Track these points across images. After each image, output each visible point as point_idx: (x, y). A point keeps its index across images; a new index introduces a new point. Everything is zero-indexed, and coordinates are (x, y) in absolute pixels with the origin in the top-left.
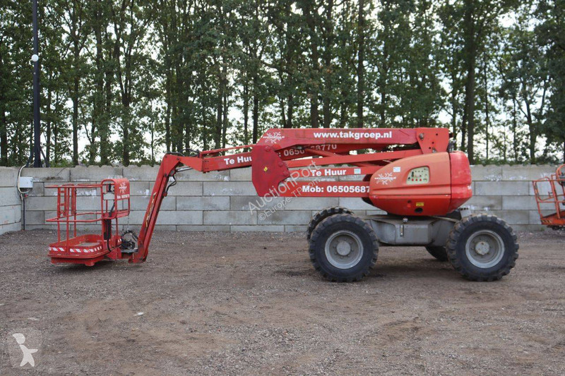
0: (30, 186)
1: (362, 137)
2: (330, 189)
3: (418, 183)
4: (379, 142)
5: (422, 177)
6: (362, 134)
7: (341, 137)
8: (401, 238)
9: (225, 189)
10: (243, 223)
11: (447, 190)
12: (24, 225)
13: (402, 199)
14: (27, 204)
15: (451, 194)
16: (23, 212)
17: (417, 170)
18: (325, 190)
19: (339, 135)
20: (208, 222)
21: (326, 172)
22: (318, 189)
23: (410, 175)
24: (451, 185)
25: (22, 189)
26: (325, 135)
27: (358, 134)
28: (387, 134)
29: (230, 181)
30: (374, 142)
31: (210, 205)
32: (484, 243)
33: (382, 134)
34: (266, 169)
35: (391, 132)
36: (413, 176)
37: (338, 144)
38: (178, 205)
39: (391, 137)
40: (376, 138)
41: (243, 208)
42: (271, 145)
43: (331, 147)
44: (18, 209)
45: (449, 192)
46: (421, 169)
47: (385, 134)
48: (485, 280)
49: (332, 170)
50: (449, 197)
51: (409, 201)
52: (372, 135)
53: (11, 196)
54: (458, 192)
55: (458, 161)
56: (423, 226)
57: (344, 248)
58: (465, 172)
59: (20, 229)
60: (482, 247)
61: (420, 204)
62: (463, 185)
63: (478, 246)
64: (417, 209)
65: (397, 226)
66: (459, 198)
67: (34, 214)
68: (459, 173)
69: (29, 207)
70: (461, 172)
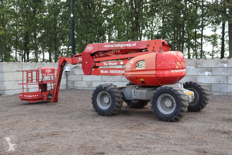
0: (69, 70)
1: (123, 46)
2: (112, 72)
3: (141, 69)
4: (130, 48)
5: (142, 66)
6: (123, 45)
7: (115, 46)
8: (135, 96)
12: (67, 87)
13: (135, 77)
14: (68, 78)
15: (155, 75)
16: (67, 81)
17: (140, 62)
18: (109, 72)
19: (114, 45)
21: (109, 64)
22: (106, 72)
23: (137, 64)
24: (156, 70)
26: (109, 46)
27: (122, 45)
28: (134, 44)
30: (129, 49)
32: (169, 101)
33: (132, 44)
34: (87, 62)
35: (135, 43)
36: (138, 65)
37: (120, 50)
39: (135, 45)
40: (129, 47)
42: (89, 52)
43: (118, 51)
45: (155, 73)
46: (142, 62)
47: (133, 44)
48: (166, 121)
49: (112, 62)
50: (155, 76)
51: (137, 78)
52: (127, 45)
54: (161, 73)
55: (162, 57)
56: (145, 91)
57: (106, 100)
58: (167, 62)
59: (65, 88)
60: (168, 103)
61: (142, 80)
62: (165, 70)
63: (166, 102)
64: (142, 82)
65: (133, 90)
66: (162, 76)
67: (71, 82)
68: (162, 63)
69: (69, 79)
70: (163, 63)
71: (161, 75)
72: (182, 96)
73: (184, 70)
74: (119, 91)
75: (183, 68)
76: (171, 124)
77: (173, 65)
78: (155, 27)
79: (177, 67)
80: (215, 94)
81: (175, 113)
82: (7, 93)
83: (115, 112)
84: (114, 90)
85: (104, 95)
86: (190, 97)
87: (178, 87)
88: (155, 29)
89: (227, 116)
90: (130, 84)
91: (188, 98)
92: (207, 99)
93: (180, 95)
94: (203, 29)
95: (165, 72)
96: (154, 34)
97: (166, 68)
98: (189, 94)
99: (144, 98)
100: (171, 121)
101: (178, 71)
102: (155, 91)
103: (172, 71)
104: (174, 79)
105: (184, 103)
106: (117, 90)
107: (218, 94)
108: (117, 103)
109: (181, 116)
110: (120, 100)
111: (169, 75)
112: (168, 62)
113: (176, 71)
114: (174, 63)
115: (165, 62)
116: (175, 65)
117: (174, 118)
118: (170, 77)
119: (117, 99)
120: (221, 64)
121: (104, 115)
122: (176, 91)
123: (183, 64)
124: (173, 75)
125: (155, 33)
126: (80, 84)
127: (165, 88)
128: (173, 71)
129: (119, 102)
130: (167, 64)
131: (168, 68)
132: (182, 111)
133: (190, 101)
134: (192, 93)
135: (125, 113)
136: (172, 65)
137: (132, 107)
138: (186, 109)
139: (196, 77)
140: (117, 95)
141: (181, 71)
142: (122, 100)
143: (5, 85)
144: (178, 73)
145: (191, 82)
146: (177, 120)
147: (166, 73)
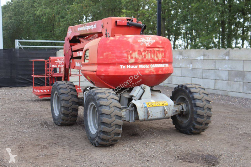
1: (89, 28)
6: (89, 26)
7: (84, 29)
9: (226, 66)
10: (235, 90)
15: (96, 71)
20: (217, 87)
21: (80, 54)
26: (80, 29)
29: (229, 60)
31: (218, 76)
34: (67, 52)
38: (204, 75)
39: (96, 27)
40: (92, 29)
41: (235, 80)
42: (69, 37)
43: (96, 36)
45: (96, 69)
47: (94, 26)
50: (96, 73)
54: (103, 69)
58: (112, 53)
61: (89, 78)
62: (109, 64)
66: (104, 74)
68: (105, 54)
70: (107, 53)
71: (102, 72)
75: (147, 63)
77: (123, 57)
79: (132, 61)
95: (109, 68)
97: (110, 62)
101: (134, 67)
103: (121, 66)
111: (115, 72)
112: (114, 53)
113: (129, 67)
114: (125, 55)
115: (110, 53)
116: (128, 58)
118: (118, 76)
124: (122, 73)
128: (124, 67)
130: (112, 55)
131: (114, 61)
134: (167, 103)
136: (121, 57)
147: (111, 70)
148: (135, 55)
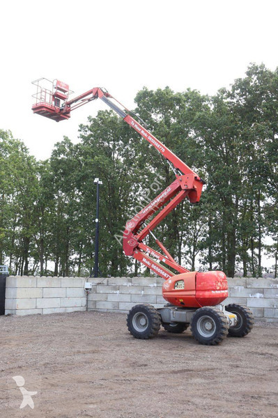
0: (90, 287)
3: (180, 289)
5: (181, 286)
8: (174, 318)
11: (194, 293)
12: (87, 308)
13: (172, 297)
14: (88, 297)
15: (195, 295)
16: (87, 301)
17: (180, 282)
24: (196, 290)
25: (87, 289)
32: (209, 323)
36: (177, 285)
44: (85, 299)
50: (195, 297)
51: (176, 299)
53: (81, 293)
54: (201, 294)
55: (202, 277)
56: (184, 312)
57: (143, 321)
59: (85, 310)
60: (208, 326)
61: (181, 300)
62: (205, 290)
63: (207, 325)
64: (182, 303)
65: (171, 312)
67: (92, 302)
68: (202, 283)
69: (90, 298)
71: (201, 296)
72: (222, 318)
73: (226, 291)
74: (157, 312)
75: (224, 289)
76: (211, 347)
77: (214, 285)
78: (199, 230)
79: (218, 288)
80: (268, 320)
81: (215, 336)
82: (19, 313)
83: (152, 335)
84: (152, 311)
85: (140, 316)
86: (232, 320)
87: (220, 309)
88: (199, 233)
89: (271, 341)
90: (168, 306)
91: (230, 321)
92: (251, 324)
93: (219, 317)
94: (260, 238)
95: (205, 293)
96: (198, 240)
97: (206, 288)
98: (231, 318)
99: (183, 320)
100: (212, 345)
101: (219, 292)
102: (195, 313)
103: (213, 292)
104: (216, 301)
105: (224, 326)
106: (154, 311)
107: (271, 320)
108: (154, 325)
109: (221, 339)
110: (158, 322)
111: (210, 296)
112: (209, 283)
113: (216, 292)
115: (205, 282)
116: (216, 286)
117: (214, 342)
118: (211, 298)
119: (155, 321)
120: (274, 285)
121: (140, 338)
122: (216, 312)
123: (224, 284)
124: (213, 296)
125: (200, 239)
126: (104, 305)
127: (205, 310)
129: (156, 324)
130: (207, 284)
131: (208, 288)
132: (223, 334)
133: (233, 324)
134: (235, 316)
135: (163, 337)
136: (212, 285)
137: (169, 332)
138: (227, 332)
139: (245, 299)
140: (155, 316)
141: (222, 292)
142: (160, 323)
143: (17, 303)
144: (219, 294)
145: (234, 305)
146: (217, 344)
147: (207, 294)
148: (219, 284)
